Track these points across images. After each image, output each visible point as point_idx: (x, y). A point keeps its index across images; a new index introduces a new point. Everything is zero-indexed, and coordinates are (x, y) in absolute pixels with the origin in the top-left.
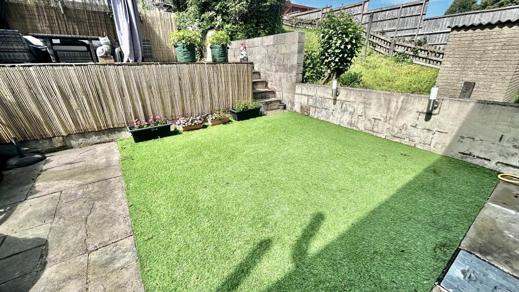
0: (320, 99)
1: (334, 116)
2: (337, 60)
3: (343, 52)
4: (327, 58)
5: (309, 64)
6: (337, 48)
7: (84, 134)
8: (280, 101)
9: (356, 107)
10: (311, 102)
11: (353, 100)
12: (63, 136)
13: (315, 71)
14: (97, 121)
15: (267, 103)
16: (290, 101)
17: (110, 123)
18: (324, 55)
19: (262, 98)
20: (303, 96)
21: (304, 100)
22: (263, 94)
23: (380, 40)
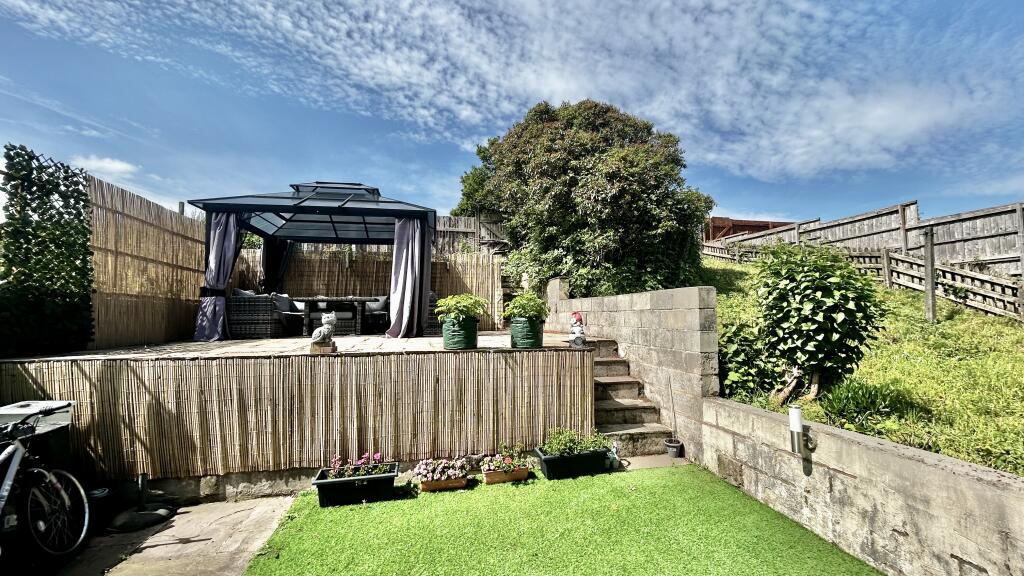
0: (766, 449)
1: (813, 510)
2: (810, 347)
3: (826, 328)
4: (784, 340)
5: (736, 353)
6: (806, 319)
7: (250, 475)
8: (668, 435)
9: (879, 500)
10: (743, 452)
11: (865, 474)
12: (218, 476)
13: (753, 371)
14: (276, 451)
15: (633, 438)
16: (692, 439)
17: (296, 457)
18: (775, 334)
19: (625, 421)
20: (721, 433)
21: (726, 443)
22: (628, 414)
23: (977, 283)
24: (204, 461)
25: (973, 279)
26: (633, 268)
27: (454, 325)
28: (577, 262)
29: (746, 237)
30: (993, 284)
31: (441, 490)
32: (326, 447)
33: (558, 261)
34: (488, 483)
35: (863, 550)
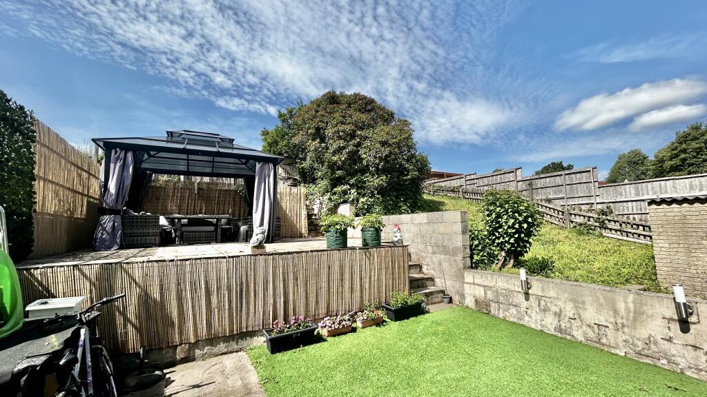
0: (504, 291)
1: (530, 317)
2: (512, 241)
3: (518, 231)
4: (499, 238)
5: (477, 246)
6: (509, 227)
7: (212, 340)
8: (443, 292)
9: (562, 306)
10: (490, 295)
11: (555, 296)
12: (190, 343)
13: (485, 254)
15: (427, 295)
16: (457, 292)
17: (244, 325)
18: (494, 235)
19: (419, 287)
20: (477, 287)
21: (480, 292)
22: (420, 282)
23: (548, 209)
24: (181, 334)
25: (546, 207)
26: (394, 198)
27: (336, 233)
28: (359, 193)
29: (436, 181)
30: (554, 209)
31: (339, 335)
32: (263, 316)
33: (345, 192)
34: (363, 328)
35: (555, 330)
